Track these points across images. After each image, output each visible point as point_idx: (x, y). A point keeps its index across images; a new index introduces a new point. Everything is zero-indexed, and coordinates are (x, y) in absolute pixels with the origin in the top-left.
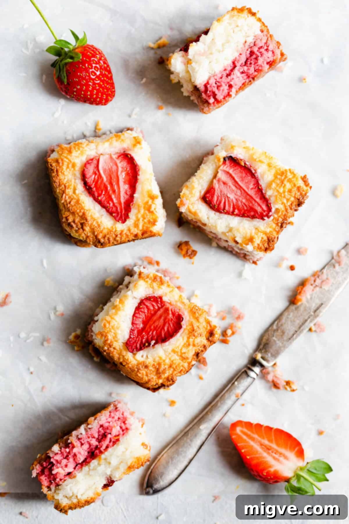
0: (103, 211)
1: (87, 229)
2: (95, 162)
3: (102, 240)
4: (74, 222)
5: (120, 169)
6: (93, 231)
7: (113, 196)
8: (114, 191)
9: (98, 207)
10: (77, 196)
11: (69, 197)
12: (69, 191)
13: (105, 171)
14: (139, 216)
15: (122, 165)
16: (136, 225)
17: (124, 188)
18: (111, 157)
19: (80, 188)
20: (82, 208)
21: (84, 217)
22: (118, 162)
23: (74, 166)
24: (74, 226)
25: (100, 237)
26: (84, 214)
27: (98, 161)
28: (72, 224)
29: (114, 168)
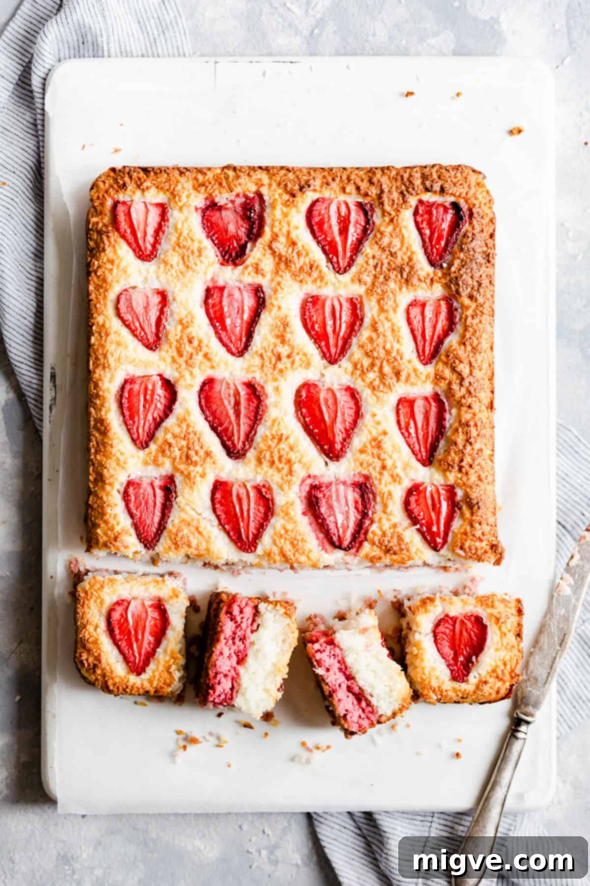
0: (120, 658)
1: (99, 672)
2: (126, 604)
3: (111, 688)
4: (87, 660)
5: (149, 618)
6: (104, 676)
7: (135, 646)
8: (137, 640)
9: (115, 651)
10: (98, 635)
11: (89, 634)
12: (90, 628)
13: (133, 616)
14: (157, 674)
15: (152, 614)
16: (150, 681)
17: (148, 638)
18: (143, 605)
19: (103, 625)
20: (99, 649)
21: (98, 659)
22: (150, 610)
23: (102, 602)
24: (86, 665)
25: (110, 683)
26: (99, 655)
27: (129, 603)
28: (85, 662)
29: (144, 615)
